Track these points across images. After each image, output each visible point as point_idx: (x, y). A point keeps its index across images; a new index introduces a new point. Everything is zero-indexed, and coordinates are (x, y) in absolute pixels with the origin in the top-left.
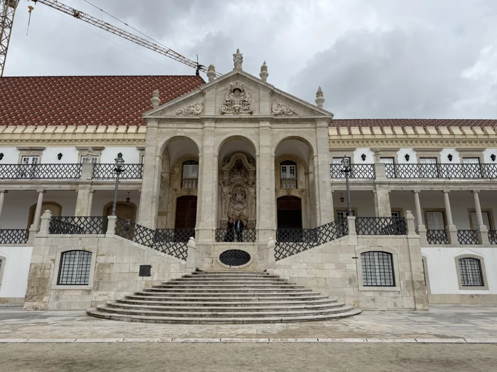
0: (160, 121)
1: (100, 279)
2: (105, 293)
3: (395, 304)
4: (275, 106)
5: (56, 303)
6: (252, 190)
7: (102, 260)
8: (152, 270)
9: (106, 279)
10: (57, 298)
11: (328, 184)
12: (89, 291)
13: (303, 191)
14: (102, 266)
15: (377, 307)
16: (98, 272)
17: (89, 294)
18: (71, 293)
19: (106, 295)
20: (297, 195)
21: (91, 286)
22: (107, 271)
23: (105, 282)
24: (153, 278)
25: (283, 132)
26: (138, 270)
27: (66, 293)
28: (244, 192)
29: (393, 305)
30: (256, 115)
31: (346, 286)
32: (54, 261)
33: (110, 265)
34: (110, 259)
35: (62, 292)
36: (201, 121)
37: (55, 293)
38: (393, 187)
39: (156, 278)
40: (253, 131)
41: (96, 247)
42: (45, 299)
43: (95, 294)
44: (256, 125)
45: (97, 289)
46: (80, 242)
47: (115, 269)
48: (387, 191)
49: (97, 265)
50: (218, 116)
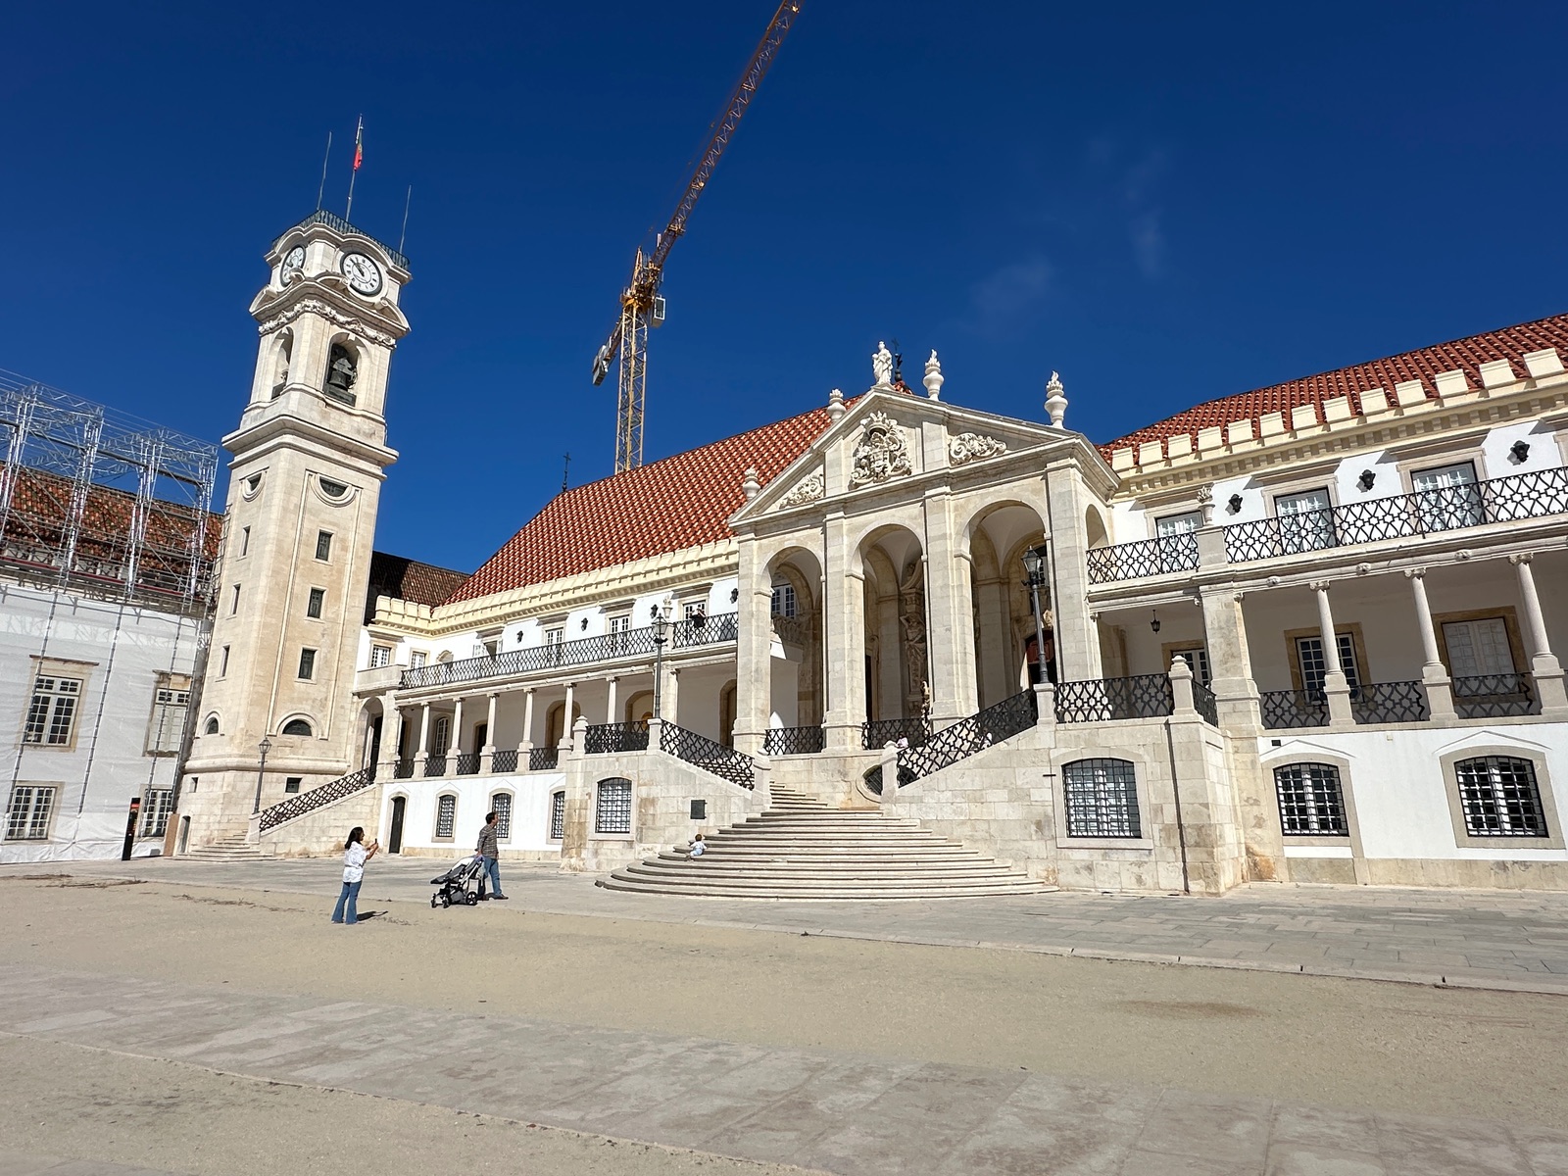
1: (643, 824)
2: (649, 846)
3: (1139, 880)
5: (595, 860)
7: (644, 792)
8: (707, 809)
9: (649, 823)
10: (596, 853)
11: (1082, 598)
12: (630, 843)
14: (647, 802)
15: (1098, 884)
16: (640, 811)
17: (631, 848)
18: (610, 845)
19: (652, 849)
21: (632, 835)
22: (651, 810)
23: (649, 828)
24: (708, 822)
26: (689, 808)
27: (606, 845)
29: (1134, 880)
30: (917, 474)
31: (1031, 836)
32: (590, 795)
33: (653, 801)
34: (655, 792)
35: (601, 843)
36: (820, 511)
37: (593, 845)
38: (1249, 585)
39: (712, 823)
41: (635, 771)
42: (584, 854)
43: (638, 847)
45: (641, 841)
46: (617, 764)
47: (660, 808)
49: (639, 800)
50: (848, 493)
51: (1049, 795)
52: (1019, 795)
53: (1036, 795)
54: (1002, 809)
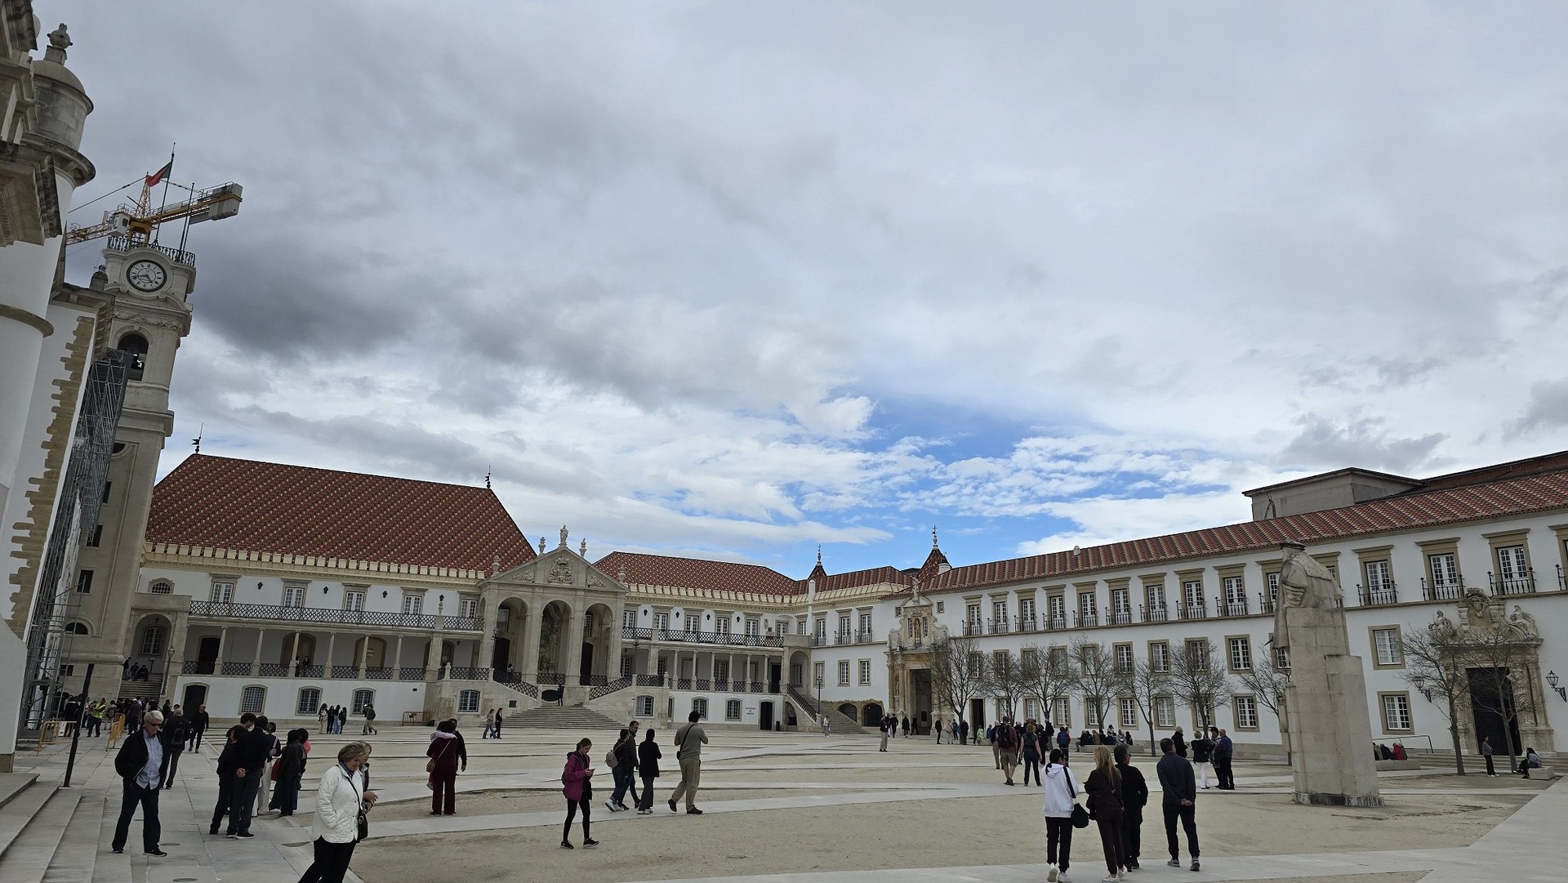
0: (500, 584)
4: (589, 577)
6: (555, 637)
7: (486, 696)
8: (517, 704)
11: (620, 643)
13: (595, 638)
14: (486, 700)
18: (467, 716)
20: (591, 643)
24: (517, 709)
25: (593, 600)
26: (509, 704)
28: (548, 637)
30: (574, 585)
32: (456, 696)
34: (491, 697)
36: (533, 587)
38: (662, 648)
39: (519, 708)
40: (571, 598)
41: (483, 688)
44: (574, 593)
46: (472, 685)
48: (657, 650)
49: (484, 699)
50: (546, 584)
51: (633, 704)
52: (625, 704)
53: (629, 704)
54: (621, 708)
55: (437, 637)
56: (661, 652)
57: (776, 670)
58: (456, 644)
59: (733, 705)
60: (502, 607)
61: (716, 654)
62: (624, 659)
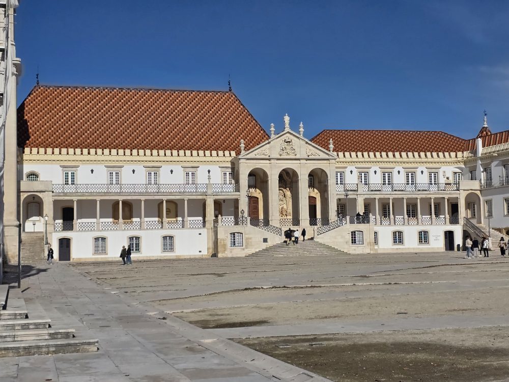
0: (247, 159)
2: (250, 249)
5: (231, 254)
7: (247, 236)
8: (268, 240)
9: (250, 244)
10: (231, 252)
11: (335, 195)
12: (244, 249)
14: (247, 239)
15: (356, 252)
16: (246, 241)
20: (314, 196)
21: (244, 247)
22: (250, 241)
25: (313, 166)
26: (262, 240)
29: (362, 251)
30: (298, 157)
31: (345, 244)
32: (227, 237)
33: (251, 238)
34: (250, 236)
35: (233, 249)
36: (269, 159)
37: (230, 250)
38: (366, 196)
39: (270, 243)
40: (296, 165)
41: (244, 231)
42: (226, 253)
43: (246, 250)
44: (298, 161)
45: (247, 248)
46: (237, 229)
47: (253, 240)
48: (363, 198)
49: (245, 238)
50: (279, 157)
51: (349, 237)
52: (343, 237)
53: (346, 237)
54: (340, 240)
55: (209, 198)
56: (365, 200)
57: (454, 208)
58: (222, 202)
59: (423, 234)
60: (250, 175)
61: (408, 199)
62: (339, 206)
